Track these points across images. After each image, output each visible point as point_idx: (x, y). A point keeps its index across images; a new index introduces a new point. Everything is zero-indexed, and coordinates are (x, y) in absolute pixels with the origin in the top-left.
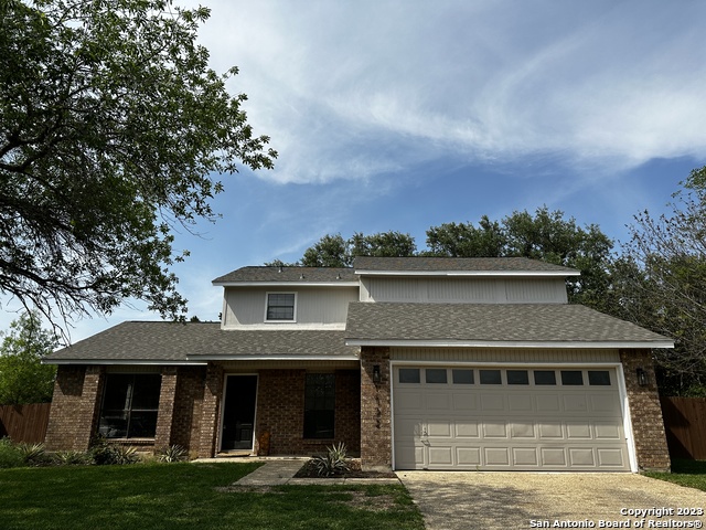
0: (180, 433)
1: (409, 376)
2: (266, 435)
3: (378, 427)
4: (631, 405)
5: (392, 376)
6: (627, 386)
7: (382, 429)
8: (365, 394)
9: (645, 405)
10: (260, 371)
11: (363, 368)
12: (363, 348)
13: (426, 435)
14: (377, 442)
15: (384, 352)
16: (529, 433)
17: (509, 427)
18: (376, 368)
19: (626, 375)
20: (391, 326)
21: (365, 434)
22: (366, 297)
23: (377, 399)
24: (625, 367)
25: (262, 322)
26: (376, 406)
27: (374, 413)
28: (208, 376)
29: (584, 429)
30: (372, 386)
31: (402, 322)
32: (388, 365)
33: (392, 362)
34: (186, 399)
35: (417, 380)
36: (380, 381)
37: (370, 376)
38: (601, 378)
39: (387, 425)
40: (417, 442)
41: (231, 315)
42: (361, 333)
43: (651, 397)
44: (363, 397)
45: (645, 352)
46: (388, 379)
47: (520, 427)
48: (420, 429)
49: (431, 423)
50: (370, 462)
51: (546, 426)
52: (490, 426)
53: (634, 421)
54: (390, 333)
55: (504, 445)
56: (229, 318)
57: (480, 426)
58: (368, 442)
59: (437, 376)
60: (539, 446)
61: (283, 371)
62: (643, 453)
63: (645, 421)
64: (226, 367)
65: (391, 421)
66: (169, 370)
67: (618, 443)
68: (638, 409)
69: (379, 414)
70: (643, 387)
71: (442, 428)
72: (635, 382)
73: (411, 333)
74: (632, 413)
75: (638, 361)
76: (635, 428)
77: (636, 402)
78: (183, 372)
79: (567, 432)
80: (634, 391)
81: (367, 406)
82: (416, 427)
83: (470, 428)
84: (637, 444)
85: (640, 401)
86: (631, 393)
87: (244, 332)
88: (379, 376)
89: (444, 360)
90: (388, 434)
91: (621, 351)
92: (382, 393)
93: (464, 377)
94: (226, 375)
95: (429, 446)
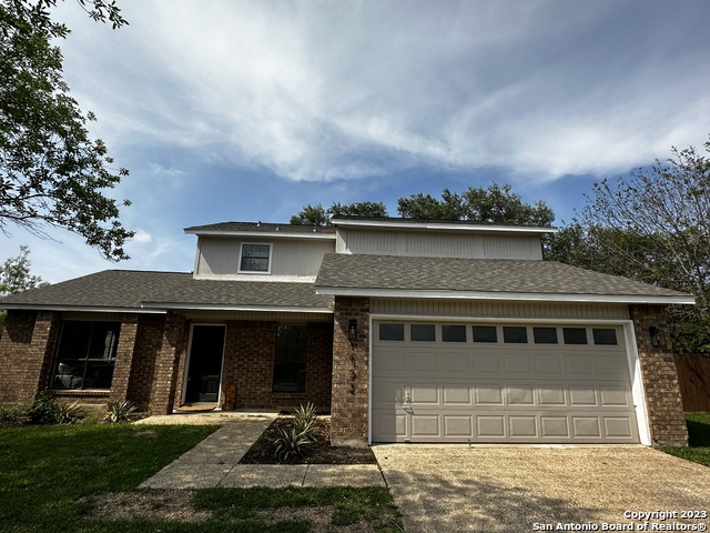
0: (140, 385)
1: (391, 332)
2: (233, 388)
3: (353, 392)
4: (644, 368)
5: (372, 333)
6: (639, 346)
7: (357, 396)
8: (338, 354)
9: (659, 368)
10: (228, 322)
11: (336, 323)
12: (338, 299)
13: (410, 401)
14: (350, 411)
15: (363, 303)
16: (528, 398)
17: (505, 392)
18: (353, 323)
19: (637, 334)
20: (371, 275)
21: (337, 401)
22: (342, 249)
23: (353, 359)
24: (636, 325)
25: (235, 272)
26: (351, 367)
27: (348, 375)
28: (167, 326)
29: (588, 394)
30: (347, 345)
31: (383, 272)
32: (367, 319)
33: (372, 316)
34: (148, 349)
35: (401, 338)
36: (357, 337)
37: (345, 332)
38: (607, 337)
39: (364, 391)
40: (399, 409)
41: (204, 265)
42: (335, 280)
43: (665, 360)
44: (336, 357)
45: (658, 308)
46: (366, 336)
47: (517, 392)
48: (402, 394)
49: (416, 387)
50: (341, 434)
51: (547, 391)
52: (484, 391)
53: (647, 386)
54: (371, 282)
55: (499, 413)
56: (201, 267)
57: (472, 391)
58: (340, 411)
59: (424, 333)
60: (539, 414)
61: (253, 322)
62: (658, 424)
63: (659, 387)
64: (188, 316)
65: (369, 386)
66: (129, 318)
67: (625, 410)
68: (651, 372)
69: (354, 377)
70: (657, 348)
71: (429, 393)
72: (648, 342)
73: (394, 283)
74: (645, 377)
75: (651, 319)
76: (648, 395)
77: (649, 365)
78: (144, 321)
79: (569, 398)
80: (646, 352)
81: (340, 368)
82: (398, 392)
83: (460, 393)
84: (651, 414)
85: (654, 364)
86: (644, 355)
87: (215, 281)
88: (356, 332)
89: (433, 314)
90: (364, 401)
91: (631, 307)
92: (359, 352)
93: (455, 333)
94: (192, 326)
95: (412, 414)
